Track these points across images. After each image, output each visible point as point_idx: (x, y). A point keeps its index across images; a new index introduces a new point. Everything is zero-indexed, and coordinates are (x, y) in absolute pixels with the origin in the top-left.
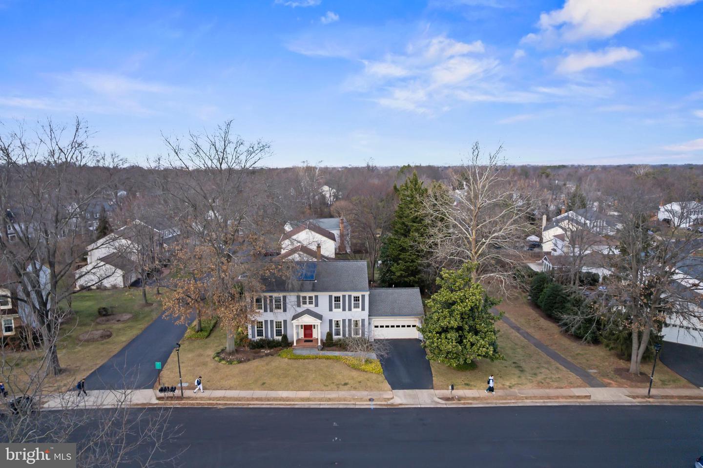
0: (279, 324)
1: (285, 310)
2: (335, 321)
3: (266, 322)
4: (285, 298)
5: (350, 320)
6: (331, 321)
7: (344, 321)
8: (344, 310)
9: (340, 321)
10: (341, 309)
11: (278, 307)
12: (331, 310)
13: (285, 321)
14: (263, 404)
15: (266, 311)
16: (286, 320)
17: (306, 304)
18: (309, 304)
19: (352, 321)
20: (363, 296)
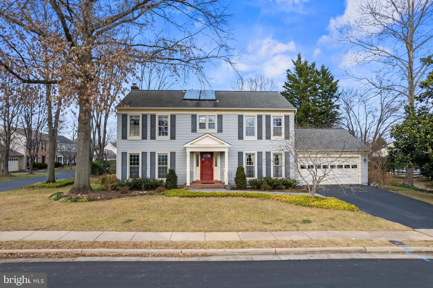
0: (163, 159)
1: (173, 137)
2: (246, 154)
3: (144, 154)
4: (173, 117)
5: (268, 154)
6: (240, 154)
7: (260, 154)
8: (260, 137)
9: (253, 154)
10: (255, 138)
11: (163, 132)
12: (241, 137)
13: (173, 154)
14: (120, 255)
15: (144, 137)
16: (175, 153)
17: (205, 128)
18: (209, 128)
19: (272, 155)
20: (287, 117)
